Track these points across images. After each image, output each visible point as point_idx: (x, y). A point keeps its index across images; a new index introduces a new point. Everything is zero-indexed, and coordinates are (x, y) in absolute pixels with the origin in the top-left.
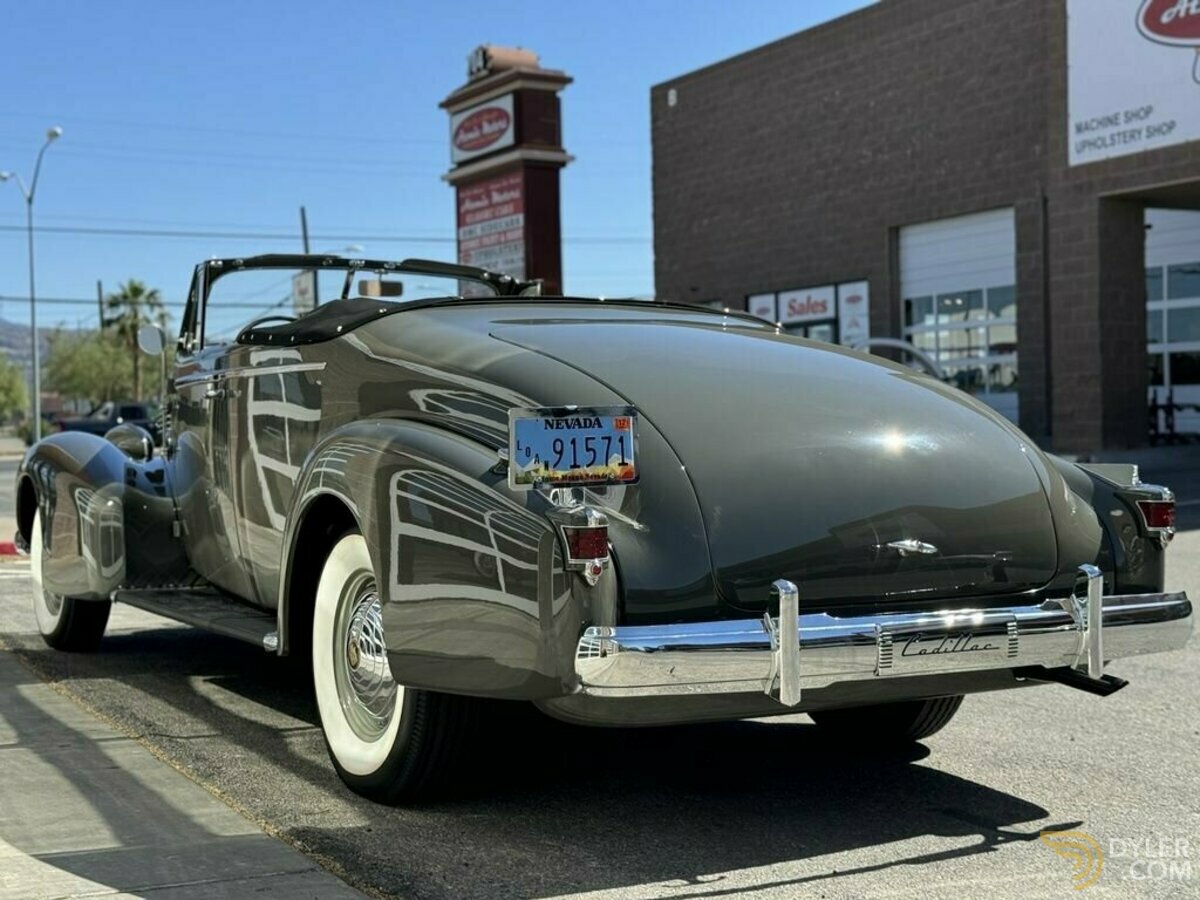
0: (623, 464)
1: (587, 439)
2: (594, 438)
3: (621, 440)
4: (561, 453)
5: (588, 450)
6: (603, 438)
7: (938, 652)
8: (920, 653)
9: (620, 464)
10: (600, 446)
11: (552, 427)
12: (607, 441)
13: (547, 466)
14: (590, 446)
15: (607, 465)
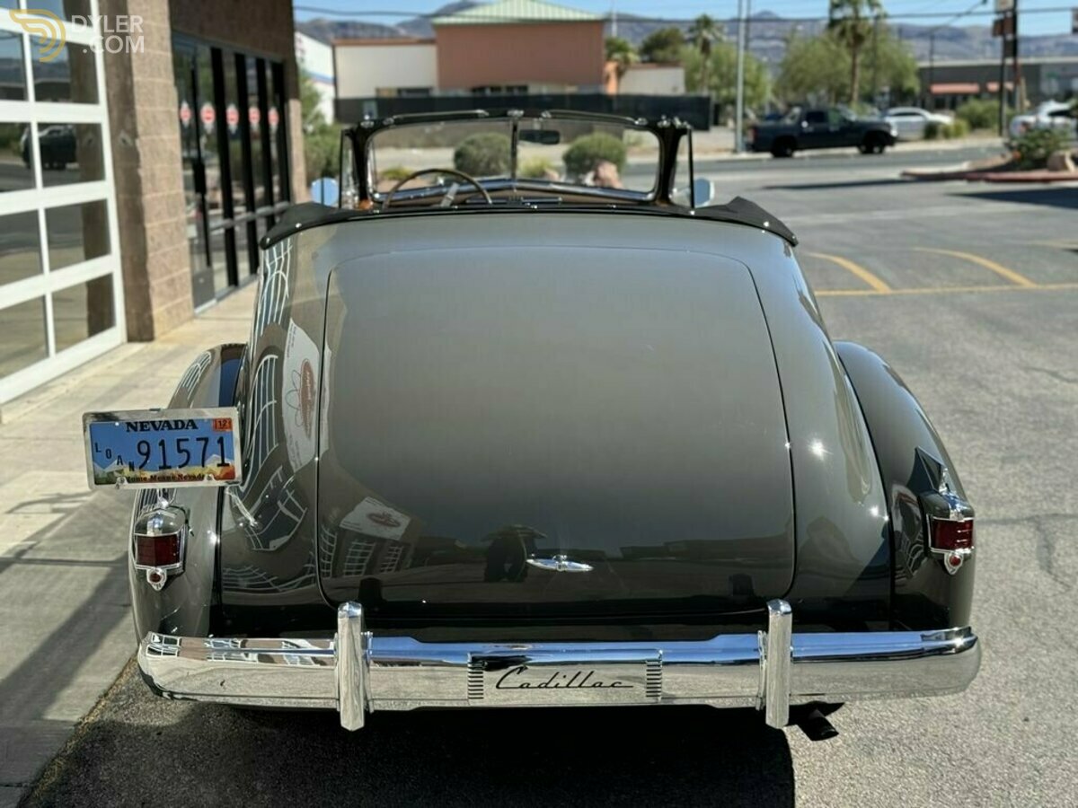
0: (223, 464)
1: (179, 441)
2: (187, 440)
3: (221, 441)
4: (147, 454)
5: (180, 451)
6: (198, 439)
7: (546, 687)
8: (521, 687)
9: (219, 465)
10: (195, 448)
11: (135, 429)
12: (203, 442)
13: (132, 467)
14: (182, 448)
15: (203, 466)
